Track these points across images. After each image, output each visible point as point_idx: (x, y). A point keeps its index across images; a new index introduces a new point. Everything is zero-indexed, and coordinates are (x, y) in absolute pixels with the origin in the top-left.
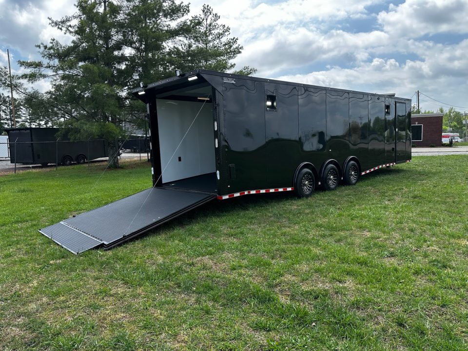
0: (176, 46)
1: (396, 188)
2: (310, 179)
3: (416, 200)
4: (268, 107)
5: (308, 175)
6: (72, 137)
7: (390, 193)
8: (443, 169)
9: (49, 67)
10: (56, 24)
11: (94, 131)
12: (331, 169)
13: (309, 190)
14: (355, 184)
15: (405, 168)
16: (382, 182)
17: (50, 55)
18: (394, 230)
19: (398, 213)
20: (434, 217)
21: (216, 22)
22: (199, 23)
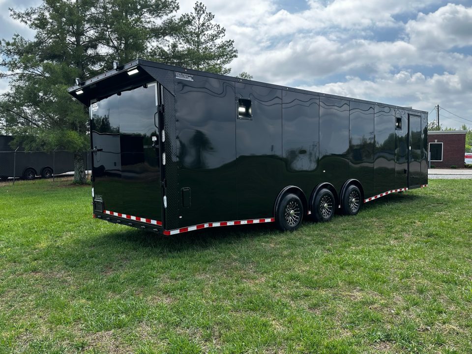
0: (160, 46)
1: (406, 221)
2: (297, 207)
3: (431, 239)
4: (241, 114)
5: (294, 202)
6: (27, 147)
7: (398, 228)
8: (465, 196)
9: (5, 64)
10: (19, 16)
11: (50, 140)
12: (324, 195)
13: (295, 221)
14: (355, 214)
15: (420, 194)
16: (391, 212)
17: (9, 50)
18: (397, 290)
19: (405, 259)
20: (454, 268)
21: (210, 22)
22: (189, 22)
